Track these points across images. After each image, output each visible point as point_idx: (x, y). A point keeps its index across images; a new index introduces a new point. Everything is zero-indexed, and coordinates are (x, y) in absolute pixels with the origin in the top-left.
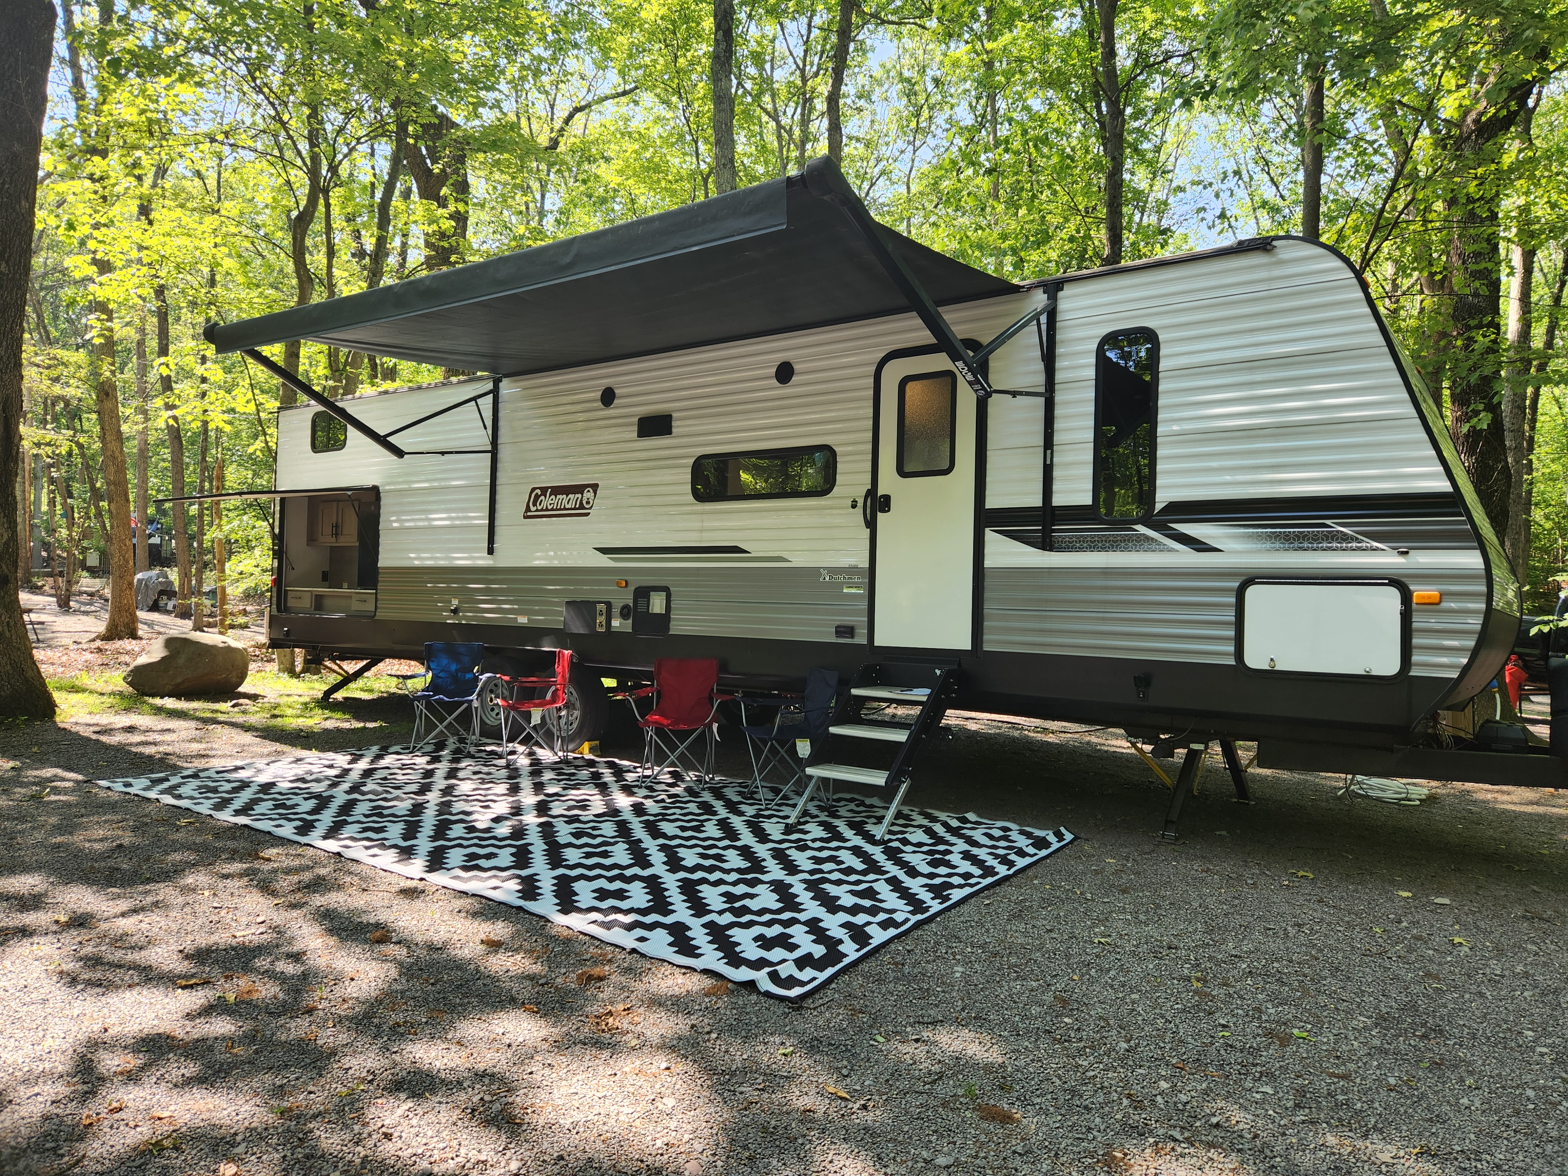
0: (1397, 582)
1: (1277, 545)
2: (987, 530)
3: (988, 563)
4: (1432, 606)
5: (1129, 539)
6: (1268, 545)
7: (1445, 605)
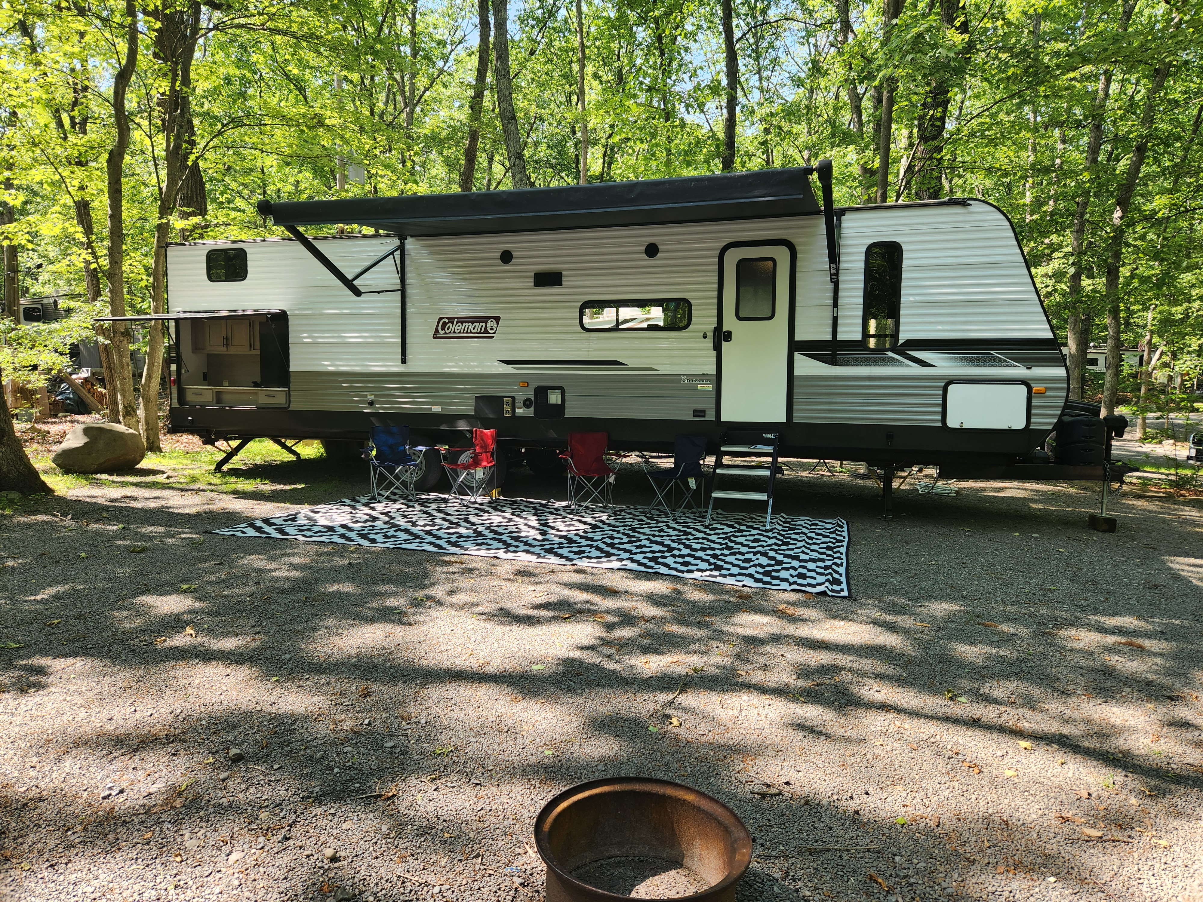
0: (1024, 382)
1: (966, 363)
2: (796, 353)
3: (797, 372)
4: (1041, 394)
5: (882, 360)
6: (961, 363)
7: (1047, 394)
